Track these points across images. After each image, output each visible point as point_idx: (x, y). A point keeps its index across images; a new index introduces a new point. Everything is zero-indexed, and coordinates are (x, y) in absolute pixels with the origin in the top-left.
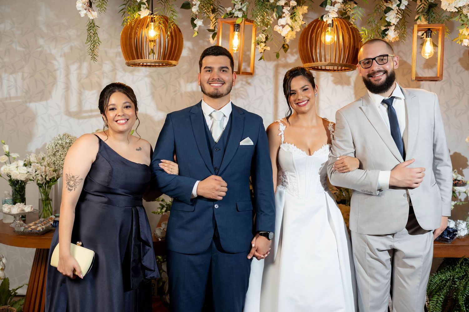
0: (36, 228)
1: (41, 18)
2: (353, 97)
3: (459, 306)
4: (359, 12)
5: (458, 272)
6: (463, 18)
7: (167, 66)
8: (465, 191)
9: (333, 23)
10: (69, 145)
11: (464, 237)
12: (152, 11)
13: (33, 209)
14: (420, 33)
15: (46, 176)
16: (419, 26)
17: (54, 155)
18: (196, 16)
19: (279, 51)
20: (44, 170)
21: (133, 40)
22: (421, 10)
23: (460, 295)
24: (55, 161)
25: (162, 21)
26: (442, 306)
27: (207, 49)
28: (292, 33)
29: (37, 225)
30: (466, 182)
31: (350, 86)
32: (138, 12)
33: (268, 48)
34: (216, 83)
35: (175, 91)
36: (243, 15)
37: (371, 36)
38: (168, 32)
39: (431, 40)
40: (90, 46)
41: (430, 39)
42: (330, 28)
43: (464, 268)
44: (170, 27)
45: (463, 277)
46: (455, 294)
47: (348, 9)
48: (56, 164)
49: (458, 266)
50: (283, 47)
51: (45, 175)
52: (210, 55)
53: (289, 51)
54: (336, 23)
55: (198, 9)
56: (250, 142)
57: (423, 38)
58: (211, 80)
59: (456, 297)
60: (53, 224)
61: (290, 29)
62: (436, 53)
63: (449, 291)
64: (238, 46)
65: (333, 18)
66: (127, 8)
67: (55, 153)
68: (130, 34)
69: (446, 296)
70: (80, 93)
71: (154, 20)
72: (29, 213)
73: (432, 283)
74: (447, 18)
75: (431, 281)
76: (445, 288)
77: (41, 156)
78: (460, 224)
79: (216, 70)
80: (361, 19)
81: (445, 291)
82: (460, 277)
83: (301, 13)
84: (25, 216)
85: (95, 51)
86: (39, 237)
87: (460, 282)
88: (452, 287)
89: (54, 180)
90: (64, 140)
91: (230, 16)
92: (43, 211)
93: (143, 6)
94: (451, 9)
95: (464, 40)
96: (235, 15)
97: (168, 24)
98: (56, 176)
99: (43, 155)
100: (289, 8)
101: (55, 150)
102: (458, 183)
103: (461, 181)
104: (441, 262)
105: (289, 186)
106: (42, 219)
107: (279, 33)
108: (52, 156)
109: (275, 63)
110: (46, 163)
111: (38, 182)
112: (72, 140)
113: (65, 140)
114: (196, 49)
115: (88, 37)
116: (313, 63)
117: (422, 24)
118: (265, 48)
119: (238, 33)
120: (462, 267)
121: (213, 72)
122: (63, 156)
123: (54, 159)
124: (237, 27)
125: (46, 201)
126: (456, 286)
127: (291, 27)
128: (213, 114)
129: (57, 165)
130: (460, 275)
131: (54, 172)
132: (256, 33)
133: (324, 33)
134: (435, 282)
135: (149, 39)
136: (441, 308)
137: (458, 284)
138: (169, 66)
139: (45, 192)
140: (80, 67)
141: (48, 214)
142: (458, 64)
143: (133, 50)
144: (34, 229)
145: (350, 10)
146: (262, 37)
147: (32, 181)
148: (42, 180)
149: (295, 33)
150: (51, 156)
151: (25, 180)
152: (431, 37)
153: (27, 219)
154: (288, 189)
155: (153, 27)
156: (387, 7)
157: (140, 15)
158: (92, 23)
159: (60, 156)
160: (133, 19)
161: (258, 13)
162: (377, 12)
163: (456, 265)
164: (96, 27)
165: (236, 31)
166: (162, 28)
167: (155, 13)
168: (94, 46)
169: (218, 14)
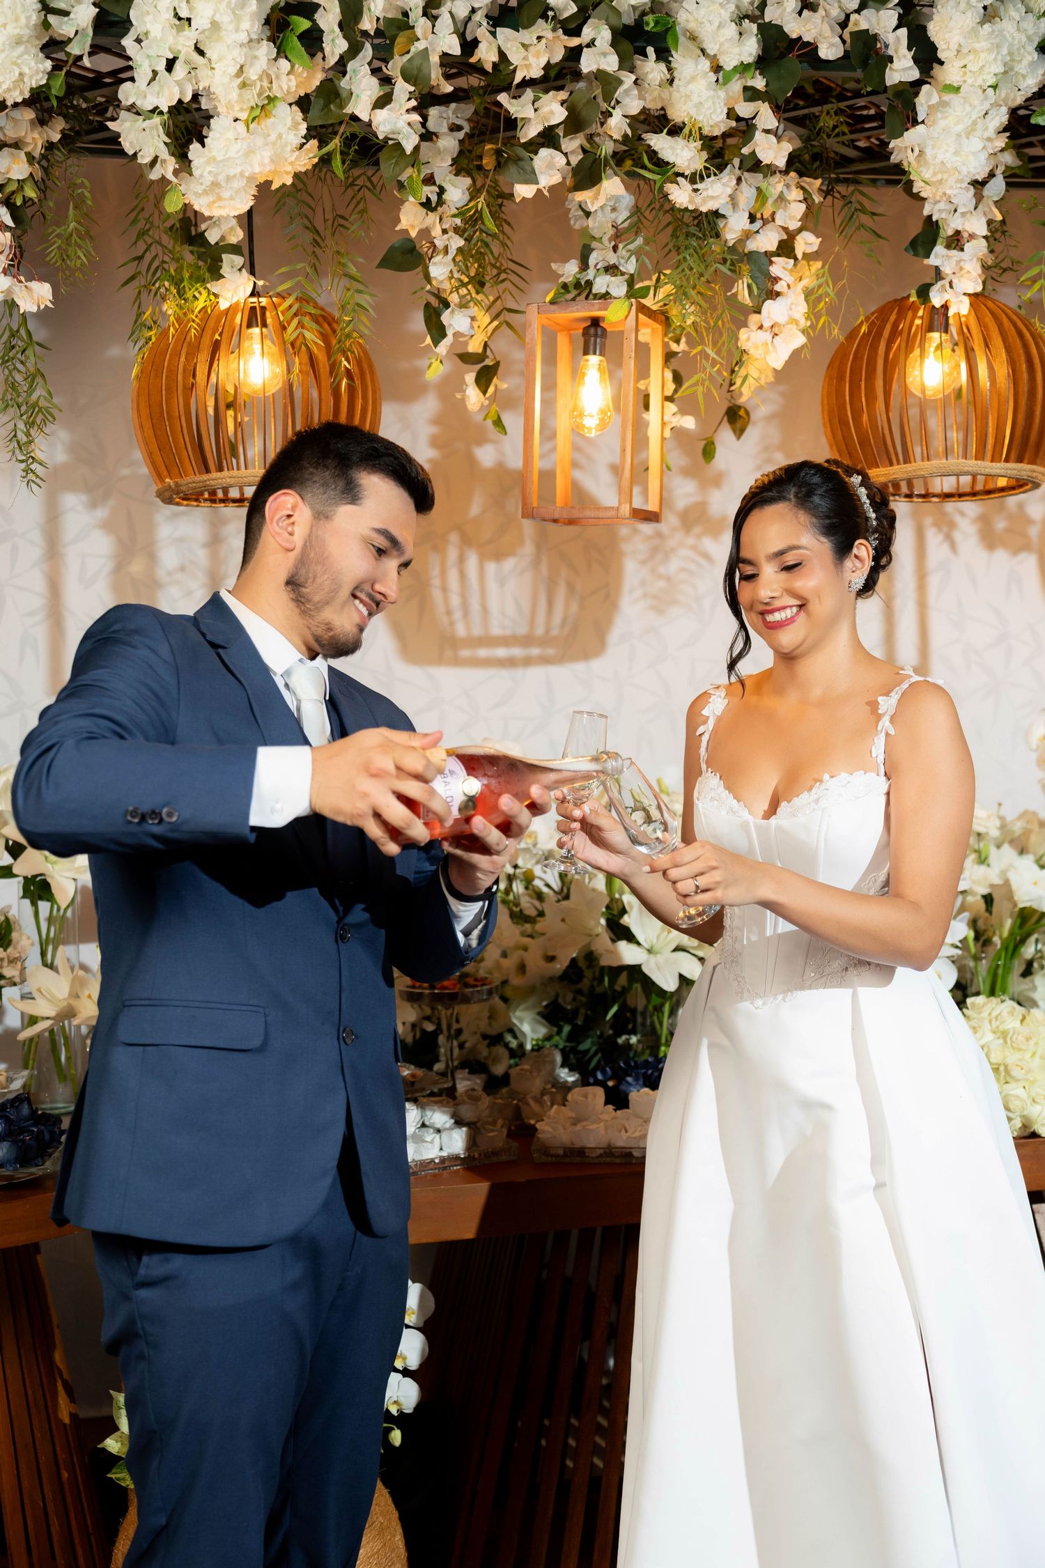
18: (447, 296)
25: (307, 319)
32: (208, 285)
33: (689, 423)
36: (629, 289)
40: (11, 425)
42: (939, 338)
50: (730, 415)
55: (452, 267)
61: (801, 339)
85: (35, 442)
93: (232, 261)
96: (598, 289)
115: (7, 387)
118: (676, 421)
119: (601, 361)
124: (594, 336)
155: (259, 346)
160: (191, 313)
164: (37, 348)
165: (591, 351)
166: (316, 343)
167: (280, 289)
168: (30, 424)
169: (504, 292)
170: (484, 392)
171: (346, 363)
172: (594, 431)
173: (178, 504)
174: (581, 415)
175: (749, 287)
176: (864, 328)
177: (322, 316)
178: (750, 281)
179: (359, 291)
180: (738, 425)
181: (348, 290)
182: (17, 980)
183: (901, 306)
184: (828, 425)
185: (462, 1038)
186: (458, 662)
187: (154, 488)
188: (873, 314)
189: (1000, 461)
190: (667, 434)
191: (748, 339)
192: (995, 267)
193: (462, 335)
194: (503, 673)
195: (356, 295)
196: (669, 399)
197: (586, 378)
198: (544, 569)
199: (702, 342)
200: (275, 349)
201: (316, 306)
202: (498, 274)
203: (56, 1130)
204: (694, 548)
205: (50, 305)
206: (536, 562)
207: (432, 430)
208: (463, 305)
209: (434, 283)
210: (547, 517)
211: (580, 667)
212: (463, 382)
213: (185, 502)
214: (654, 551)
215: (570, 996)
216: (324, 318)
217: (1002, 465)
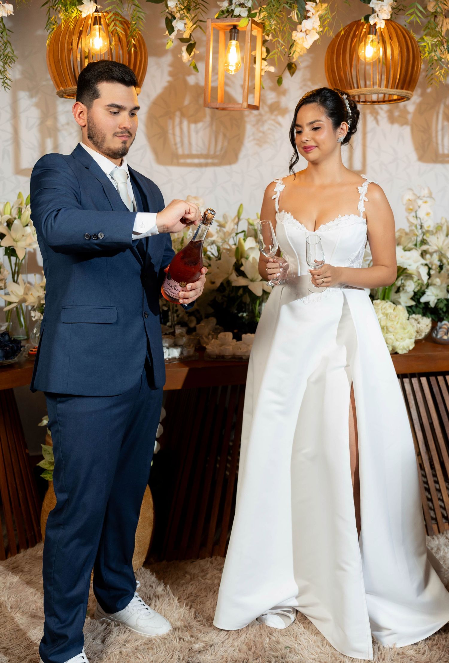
4: (418, 13)
18: (174, 14)
19: (284, 73)
25: (118, 22)
36: (249, 13)
38: (131, 39)
42: (371, 36)
50: (289, 66)
80: (419, 22)
91: (225, 16)
96: (236, 13)
100: (313, 5)
118: (267, 68)
119: (237, 43)
124: (235, 33)
145: (403, 8)
155: (98, 33)
160: (70, 18)
164: (7, 31)
165: (233, 39)
166: (121, 33)
167: (107, 9)
168: (5, 63)
169: (198, 13)
170: (190, 55)
171: (133, 41)
172: (233, 72)
173: (65, 98)
174: (228, 65)
175: (297, 14)
176: (342, 33)
177: (124, 21)
178: (297, 12)
179: (139, 11)
180: (292, 70)
181: (135, 10)
182: (3, 287)
183: (357, 24)
184: (327, 72)
185: (178, 313)
186: (179, 164)
187: (56, 91)
188: (346, 27)
189: (394, 89)
190: (263, 74)
191: (296, 36)
192: (396, 8)
193: (181, 31)
194: (197, 169)
195: (138, 13)
196: (264, 59)
197: (231, 50)
198: (214, 127)
199: (277, 37)
200: (105, 34)
201: (121, 17)
202: (196, 6)
203: (19, 346)
204: (274, 120)
205: (13, 14)
206: (211, 124)
207: (170, 69)
208: (182, 18)
209: (170, 9)
210: (214, 107)
211: (227, 168)
212: (181, 50)
213: (68, 97)
214: (258, 121)
215: (220, 298)
216: (125, 22)
217: (395, 90)
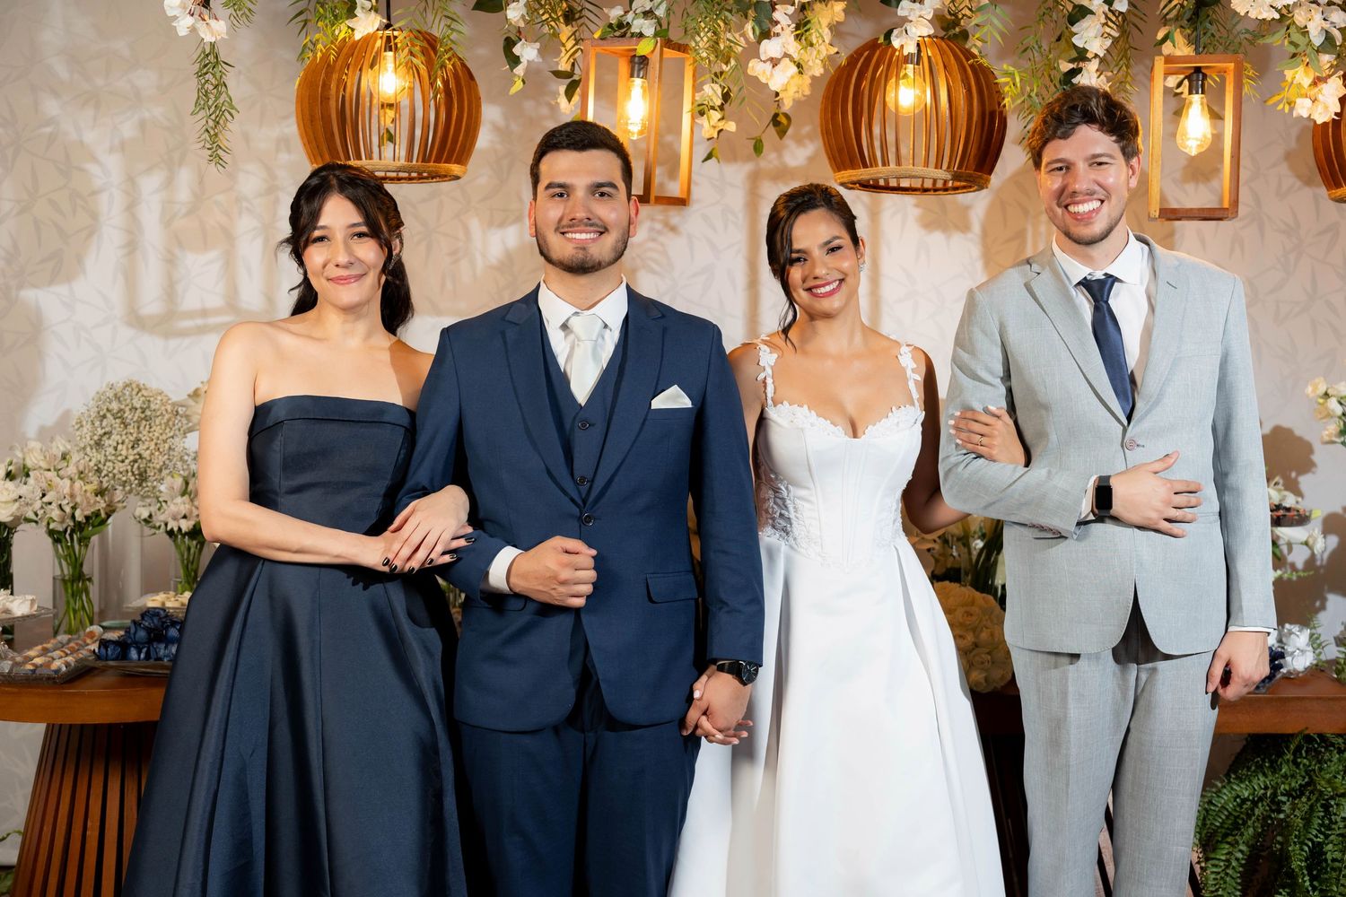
0: (48, 665)
1: (51, 37)
2: (979, 265)
3: (1292, 875)
4: (996, 21)
5: (1287, 776)
6: (1296, 37)
7: (432, 178)
8: (1304, 539)
9: (919, 51)
10: (143, 416)
11: (1303, 672)
12: (389, 18)
13: (35, 607)
14: (1172, 81)
15: (74, 508)
16: (1169, 59)
17: (98, 444)
18: (520, 32)
19: (763, 132)
20: (67, 490)
21: (333, 103)
22: (1174, 12)
23: (1295, 842)
24: (100, 462)
25: (418, 48)
26: (1243, 875)
27: (554, 130)
28: (798, 80)
29: (49, 654)
30: (1307, 514)
31: (970, 235)
32: (347, 22)
33: (731, 126)
34: (581, 232)
35: (454, 253)
36: (658, 28)
37: (1032, 90)
38: (435, 80)
39: (1205, 101)
40: (204, 121)
41: (1202, 98)
42: (910, 67)
43: (1304, 765)
44: (443, 66)
45: (1302, 790)
46: (1279, 838)
47: (963, 12)
48: (104, 473)
49: (1288, 760)
50: (775, 121)
51: (71, 505)
52: (563, 148)
53: (790, 131)
54: (928, 52)
55: (524, 11)
56: (680, 400)
57: (1182, 93)
58: (565, 222)
59: (1281, 850)
60: (97, 651)
61: (794, 69)
62: (1218, 138)
63: (1263, 830)
64: (642, 120)
65: (919, 39)
66: (312, 10)
67: (100, 440)
68: (324, 85)
69: (1252, 847)
70: (170, 261)
71: (396, 44)
72: (24, 618)
73: (1212, 808)
74: (1247, 36)
75: (1210, 802)
76: (1250, 823)
77: (58, 447)
78: (1292, 636)
79: (580, 193)
80: (999, 39)
81: (1251, 831)
82: (1293, 789)
83: (825, 22)
84: (12, 627)
85: (220, 136)
86: (58, 691)
87: (1293, 804)
88: (1271, 819)
89: (97, 521)
90: (126, 400)
91: (617, 34)
92: (67, 612)
93: (362, 4)
94: (1261, 13)
95: (1299, 101)
96: (635, 29)
97: (436, 55)
98: (104, 509)
99: (65, 446)
100: (791, 10)
101: (99, 429)
102: (1284, 516)
103: (1294, 510)
104: (1238, 748)
105: (797, 529)
106: (63, 638)
107: (763, 80)
108: (92, 449)
109: (748, 167)
110: (75, 471)
111: (51, 526)
112: (149, 401)
113: (128, 401)
114: (514, 127)
115: (201, 94)
116: (862, 170)
117: (1178, 53)
118: (721, 125)
119: (643, 82)
120: (1299, 760)
121: (572, 197)
122: (124, 447)
123: (97, 456)
124: (639, 64)
125: (74, 581)
126: (1282, 816)
127: (799, 66)
128: (575, 323)
129: (106, 476)
130: (1293, 784)
131: (97, 496)
132: (694, 81)
133: (893, 80)
134: (1223, 807)
135: (381, 100)
136: (1239, 881)
137: (1288, 812)
138: (438, 179)
139: (70, 557)
140: (169, 183)
141: (81, 621)
142: (1284, 169)
143: (333, 134)
144: (41, 665)
145: (968, 13)
146: (712, 92)
147: (34, 524)
148: (62, 522)
149: (809, 81)
150: (88, 449)
151: (12, 521)
152: (1202, 93)
153: (17, 636)
154: (791, 539)
155: (393, 65)
156: (1075, 6)
157: (353, 30)
158: (209, 54)
159: (116, 449)
160: (332, 43)
161: (703, 25)
162: (1047, 18)
163: (1281, 754)
164: (223, 64)
165: (636, 75)
167: (401, 24)
168: (218, 122)
169: (581, 25)
170: (569, 101)
171: (439, 83)
172: (636, 135)
174: (627, 124)
175: (753, 29)
178: (755, 24)
180: (782, 128)
181: (445, 28)
191: (753, 68)
197: (633, 96)
205: (226, 37)
209: (511, 23)
212: (557, 93)
